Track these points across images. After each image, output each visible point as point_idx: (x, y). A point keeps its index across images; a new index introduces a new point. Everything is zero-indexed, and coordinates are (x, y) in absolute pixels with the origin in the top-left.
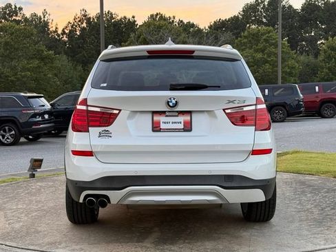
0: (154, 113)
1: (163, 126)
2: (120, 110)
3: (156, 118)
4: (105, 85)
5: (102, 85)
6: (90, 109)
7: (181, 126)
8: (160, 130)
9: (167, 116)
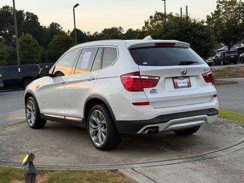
0: (173, 78)
1: (179, 85)
2: (160, 77)
3: (175, 81)
4: (146, 63)
5: (144, 63)
6: (142, 77)
7: (186, 85)
8: (178, 87)
9: (180, 79)
